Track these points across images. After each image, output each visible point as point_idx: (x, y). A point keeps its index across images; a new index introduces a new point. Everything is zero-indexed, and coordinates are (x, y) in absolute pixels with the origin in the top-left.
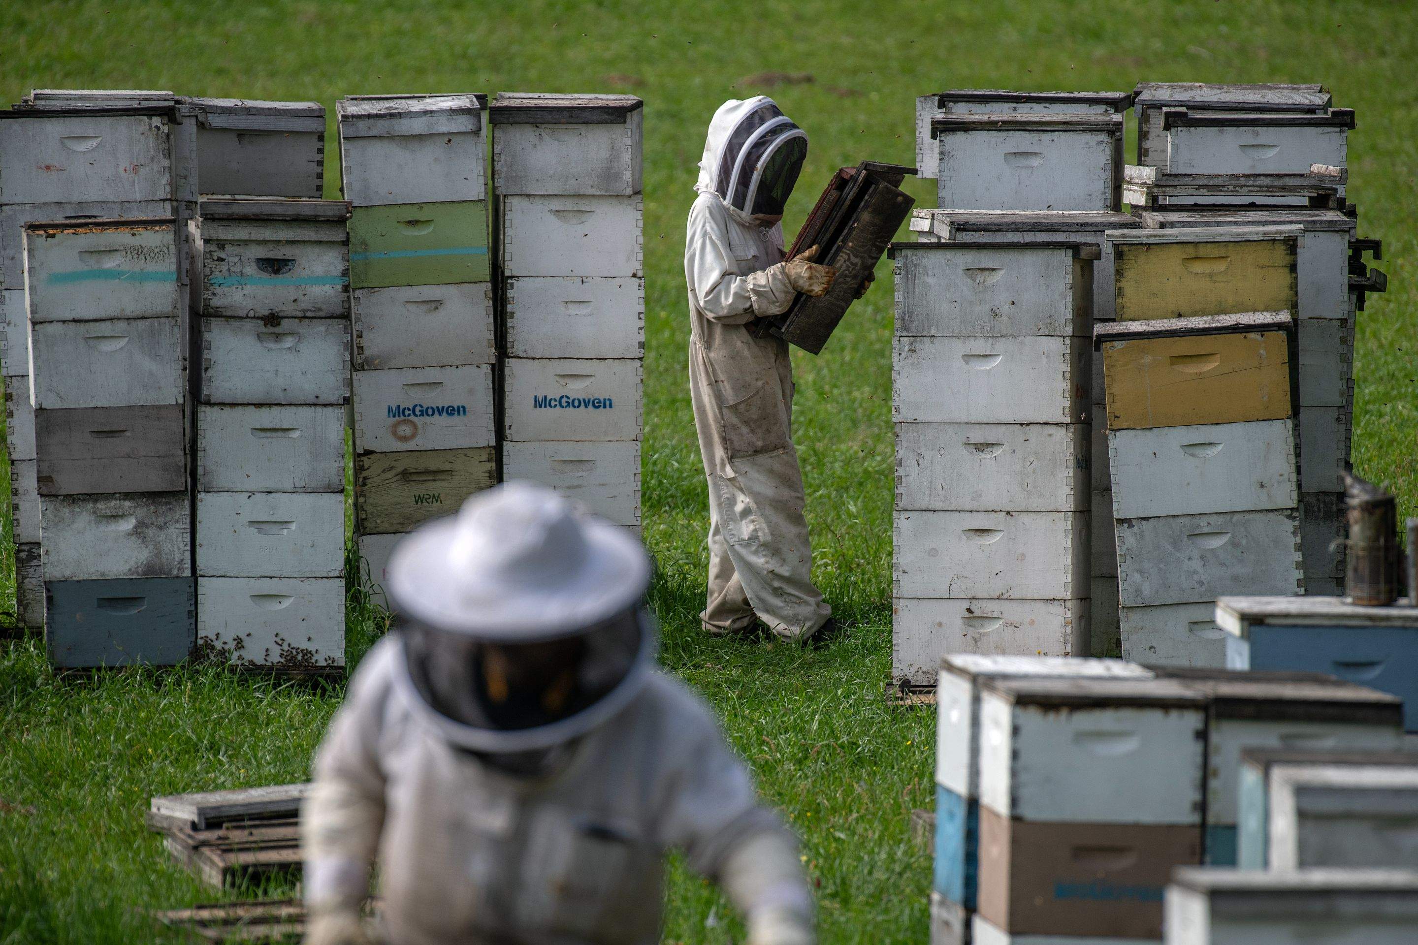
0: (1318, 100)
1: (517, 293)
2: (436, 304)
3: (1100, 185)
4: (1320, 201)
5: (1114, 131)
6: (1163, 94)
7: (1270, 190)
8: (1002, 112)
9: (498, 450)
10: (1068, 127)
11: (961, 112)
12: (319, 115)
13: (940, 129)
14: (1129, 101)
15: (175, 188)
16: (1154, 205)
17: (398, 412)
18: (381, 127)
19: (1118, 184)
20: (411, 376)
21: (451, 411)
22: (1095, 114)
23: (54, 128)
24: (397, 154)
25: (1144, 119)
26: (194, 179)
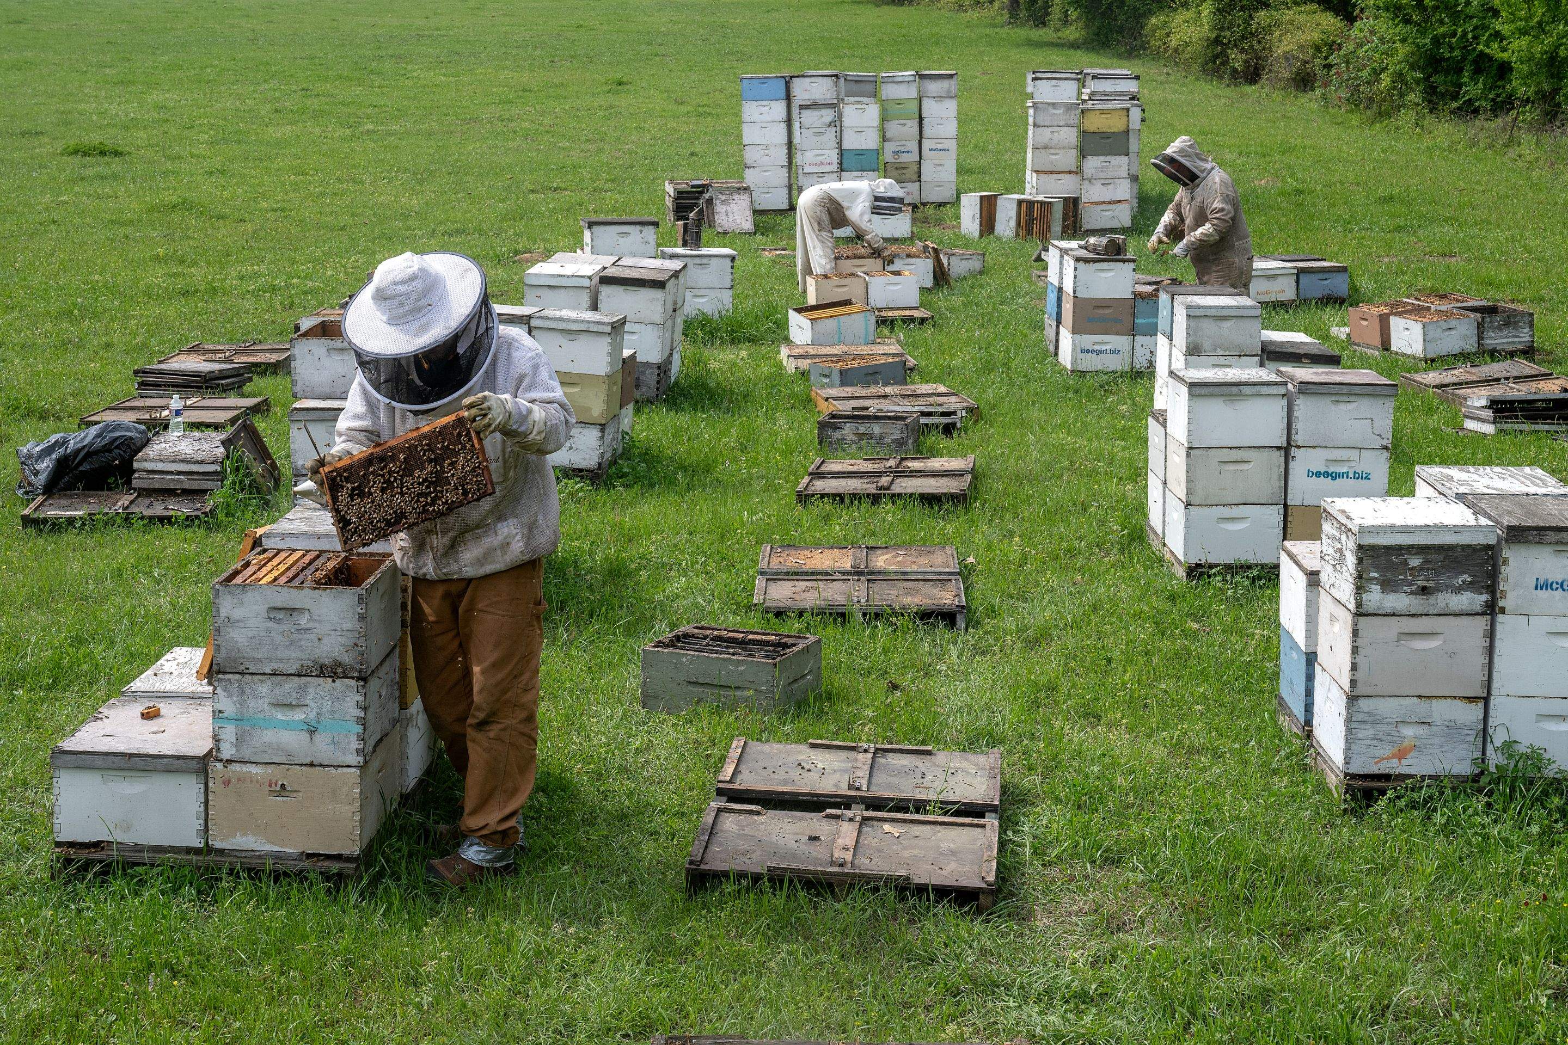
0: (1129, 73)
1: (925, 122)
2: (905, 124)
3: (1075, 94)
4: (1133, 99)
5: (1078, 80)
6: (1089, 71)
7: (1120, 96)
8: (1049, 75)
9: (920, 162)
10: (1066, 79)
11: (1038, 75)
12: (876, 76)
13: (1034, 79)
14: (1081, 73)
15: (838, 95)
16: (1090, 99)
17: (895, 152)
18: (890, 79)
19: (1079, 93)
20: (898, 143)
21: (909, 152)
22: (1073, 76)
23: (807, 80)
24: (895, 86)
25: (1085, 77)
26: (843, 93)
